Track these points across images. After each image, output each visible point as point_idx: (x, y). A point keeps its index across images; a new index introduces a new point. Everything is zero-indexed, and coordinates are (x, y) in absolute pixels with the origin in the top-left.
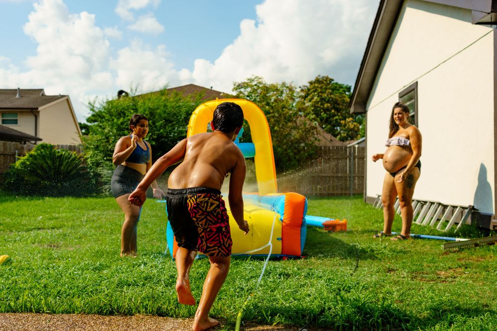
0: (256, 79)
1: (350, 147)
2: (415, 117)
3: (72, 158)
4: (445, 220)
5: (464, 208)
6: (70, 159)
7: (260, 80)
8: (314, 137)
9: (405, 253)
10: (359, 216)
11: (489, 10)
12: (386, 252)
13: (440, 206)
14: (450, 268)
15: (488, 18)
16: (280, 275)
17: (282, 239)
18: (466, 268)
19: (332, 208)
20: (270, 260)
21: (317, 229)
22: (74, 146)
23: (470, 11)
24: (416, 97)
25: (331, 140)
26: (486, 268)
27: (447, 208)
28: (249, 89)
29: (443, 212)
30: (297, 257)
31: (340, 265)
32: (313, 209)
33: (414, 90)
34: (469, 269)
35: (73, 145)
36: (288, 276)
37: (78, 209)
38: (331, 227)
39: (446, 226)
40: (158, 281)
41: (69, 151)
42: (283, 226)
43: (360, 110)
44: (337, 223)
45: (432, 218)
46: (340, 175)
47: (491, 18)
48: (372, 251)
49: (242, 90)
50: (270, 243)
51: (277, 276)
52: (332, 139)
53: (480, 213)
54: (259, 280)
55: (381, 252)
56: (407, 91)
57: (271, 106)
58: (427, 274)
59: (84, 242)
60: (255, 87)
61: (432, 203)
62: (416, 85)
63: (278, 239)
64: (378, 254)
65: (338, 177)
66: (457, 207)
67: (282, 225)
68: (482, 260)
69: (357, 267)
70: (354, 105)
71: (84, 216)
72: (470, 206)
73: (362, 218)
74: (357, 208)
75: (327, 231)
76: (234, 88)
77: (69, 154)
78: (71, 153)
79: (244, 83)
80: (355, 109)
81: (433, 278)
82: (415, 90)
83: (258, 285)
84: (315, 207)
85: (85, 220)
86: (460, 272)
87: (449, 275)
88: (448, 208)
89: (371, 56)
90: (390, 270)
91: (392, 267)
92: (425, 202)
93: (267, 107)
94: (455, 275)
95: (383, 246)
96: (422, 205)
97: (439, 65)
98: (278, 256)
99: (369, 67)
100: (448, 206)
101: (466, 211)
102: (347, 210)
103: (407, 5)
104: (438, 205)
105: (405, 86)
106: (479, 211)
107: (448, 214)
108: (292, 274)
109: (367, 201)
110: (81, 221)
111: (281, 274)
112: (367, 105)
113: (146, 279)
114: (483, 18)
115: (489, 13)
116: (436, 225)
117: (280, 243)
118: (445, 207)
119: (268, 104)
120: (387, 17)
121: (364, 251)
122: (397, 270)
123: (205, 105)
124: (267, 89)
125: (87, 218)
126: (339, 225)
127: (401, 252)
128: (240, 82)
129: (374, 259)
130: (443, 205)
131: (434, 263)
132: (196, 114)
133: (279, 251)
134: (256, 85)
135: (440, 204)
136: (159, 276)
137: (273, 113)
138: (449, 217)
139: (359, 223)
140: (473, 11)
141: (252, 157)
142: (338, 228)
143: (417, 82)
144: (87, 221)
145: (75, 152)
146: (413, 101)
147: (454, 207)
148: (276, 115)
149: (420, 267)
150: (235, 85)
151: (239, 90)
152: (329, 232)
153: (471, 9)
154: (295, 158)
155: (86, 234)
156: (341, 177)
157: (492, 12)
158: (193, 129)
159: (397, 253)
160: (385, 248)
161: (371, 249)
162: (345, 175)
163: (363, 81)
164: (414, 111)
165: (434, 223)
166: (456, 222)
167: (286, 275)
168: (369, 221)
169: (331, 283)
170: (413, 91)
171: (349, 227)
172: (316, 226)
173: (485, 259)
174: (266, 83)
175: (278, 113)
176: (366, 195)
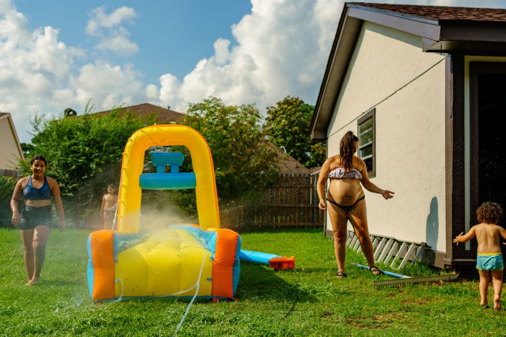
0: (214, 101)
1: (314, 175)
2: (373, 147)
3: (7, 184)
4: (398, 258)
5: (418, 245)
6: (5, 185)
7: (218, 102)
8: (273, 165)
9: (349, 294)
10: (314, 252)
11: (438, 38)
12: (329, 293)
13: (396, 242)
14: (390, 312)
15: (437, 46)
16: (203, 321)
17: (212, 279)
18: (407, 311)
19: (289, 242)
20: (195, 303)
21: (265, 267)
22: (10, 171)
23: (421, 38)
24: (373, 126)
25: (297, 167)
26: (427, 312)
27: (401, 245)
28: (205, 112)
29: (399, 248)
30: (230, 300)
31: (274, 309)
32: (268, 244)
33: (371, 117)
34: (409, 313)
35: (9, 169)
36: (213, 321)
37: (9, 242)
38: (278, 265)
39: (399, 264)
40: (69, 328)
41: (4, 177)
42: (213, 265)
43: (320, 137)
44: (283, 260)
45: (387, 255)
46: (302, 205)
47: (441, 46)
48: (315, 292)
49: (198, 112)
50: (198, 284)
51: (201, 321)
52: (298, 165)
53: (432, 251)
54: (179, 326)
55: (323, 293)
56: (365, 118)
57: (228, 130)
58: (364, 318)
59: (4, 281)
60: (212, 110)
61: (388, 239)
62: (374, 112)
63: (208, 279)
64: (319, 296)
65: (300, 207)
66: (411, 244)
67: (213, 263)
68: (427, 302)
69: (292, 310)
70: (314, 131)
71: (13, 250)
72: (423, 243)
73: (316, 254)
74: (314, 243)
75: (273, 269)
76: (190, 109)
77: (4, 179)
78: (6, 179)
79: (201, 104)
80: (315, 135)
81: (368, 324)
82: (373, 117)
83: (176, 331)
84: (271, 241)
85: (13, 255)
86: (399, 316)
87: (387, 320)
88: (403, 244)
89: (330, 79)
90: (326, 314)
91: (329, 310)
92: (381, 238)
93: (224, 131)
94: (393, 319)
95: (326, 287)
96: (379, 241)
97: (395, 92)
98: (208, 298)
99: (328, 91)
100: (403, 242)
101: (420, 248)
102: (304, 244)
103: (366, 27)
104: (393, 241)
105: (363, 113)
106: (432, 249)
107: (402, 251)
108: (218, 319)
109: (327, 235)
110: (8, 256)
111: (205, 319)
112: (328, 131)
113: (55, 325)
114: (432, 46)
115: (438, 41)
116: (390, 262)
117: (210, 284)
118: (400, 243)
119: (225, 128)
120: (346, 39)
121: (305, 294)
122: (333, 314)
123: (142, 132)
124: (225, 111)
125: (16, 252)
126: (286, 262)
127: (344, 293)
128: (196, 103)
129: (312, 302)
130: (398, 242)
131: (376, 306)
132: (132, 141)
133: (209, 293)
134: (213, 107)
135: (395, 240)
136: (70, 321)
137: (231, 137)
138: (403, 254)
139: (311, 260)
140: (423, 39)
141: (192, 188)
142: (285, 266)
143: (375, 109)
144: (14, 257)
145: (11, 178)
146: (371, 129)
147: (409, 244)
148: (234, 140)
149: (359, 310)
150: (190, 106)
151: (195, 112)
152: (276, 270)
153: (421, 35)
154: (253, 187)
155: (9, 272)
156: (303, 207)
157: (441, 40)
158: (128, 156)
159: (340, 294)
160: (328, 289)
161: (314, 291)
162: (309, 206)
163: (323, 106)
164: (372, 140)
165: (388, 261)
166: (410, 260)
167: (211, 321)
168: (322, 258)
169: (255, 329)
170: (371, 119)
171: (297, 265)
172: (264, 264)
173: (431, 300)
174: (224, 106)
175: (236, 139)
176: (326, 228)
